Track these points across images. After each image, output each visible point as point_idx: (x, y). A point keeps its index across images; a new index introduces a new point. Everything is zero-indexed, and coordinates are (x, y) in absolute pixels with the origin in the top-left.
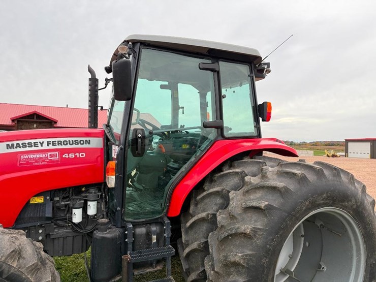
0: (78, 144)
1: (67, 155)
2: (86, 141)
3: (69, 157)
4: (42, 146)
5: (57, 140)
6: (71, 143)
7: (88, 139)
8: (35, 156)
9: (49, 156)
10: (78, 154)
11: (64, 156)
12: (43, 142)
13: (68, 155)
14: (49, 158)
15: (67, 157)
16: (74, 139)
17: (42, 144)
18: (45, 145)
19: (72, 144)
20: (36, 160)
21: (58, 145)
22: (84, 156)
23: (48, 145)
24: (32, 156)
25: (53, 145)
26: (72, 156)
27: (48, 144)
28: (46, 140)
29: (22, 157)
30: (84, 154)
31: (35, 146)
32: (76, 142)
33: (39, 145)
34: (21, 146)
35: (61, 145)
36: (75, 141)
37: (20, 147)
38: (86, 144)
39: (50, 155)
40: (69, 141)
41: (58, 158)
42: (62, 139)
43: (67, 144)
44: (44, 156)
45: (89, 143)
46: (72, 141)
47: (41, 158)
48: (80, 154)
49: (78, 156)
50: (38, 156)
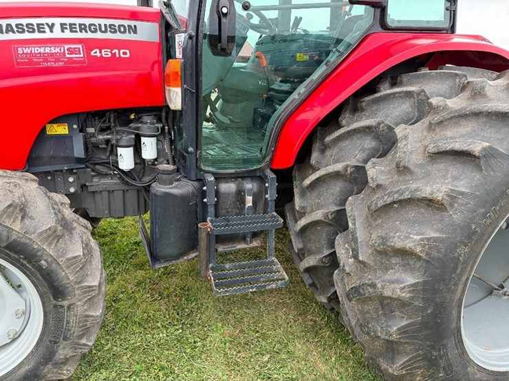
0: (115, 32)
1: (98, 50)
2: (130, 26)
3: (101, 56)
4: (51, 31)
5: (77, 21)
6: (103, 29)
7: (132, 23)
8: (42, 50)
9: (66, 52)
10: (117, 51)
11: (92, 53)
12: (53, 24)
13: (101, 52)
14: (67, 56)
15: (98, 55)
16: (109, 22)
17: (51, 27)
18: (57, 28)
19: (106, 31)
20: (46, 57)
21: (81, 31)
22: (128, 55)
23: (63, 31)
24: (37, 50)
25: (71, 31)
26: (106, 53)
27: (63, 27)
28: (57, 21)
29: (20, 50)
30: (128, 51)
31: (39, 32)
32: (113, 29)
33: (47, 29)
34: (15, 29)
35: (86, 31)
36: (110, 25)
37: (14, 32)
38: (130, 33)
39: (68, 49)
40: (100, 25)
41: (82, 55)
42: (87, 21)
43: (95, 31)
44: (57, 50)
45: (135, 32)
46: (105, 25)
47: (52, 55)
48: (122, 51)
49: (117, 56)
50: (47, 50)
